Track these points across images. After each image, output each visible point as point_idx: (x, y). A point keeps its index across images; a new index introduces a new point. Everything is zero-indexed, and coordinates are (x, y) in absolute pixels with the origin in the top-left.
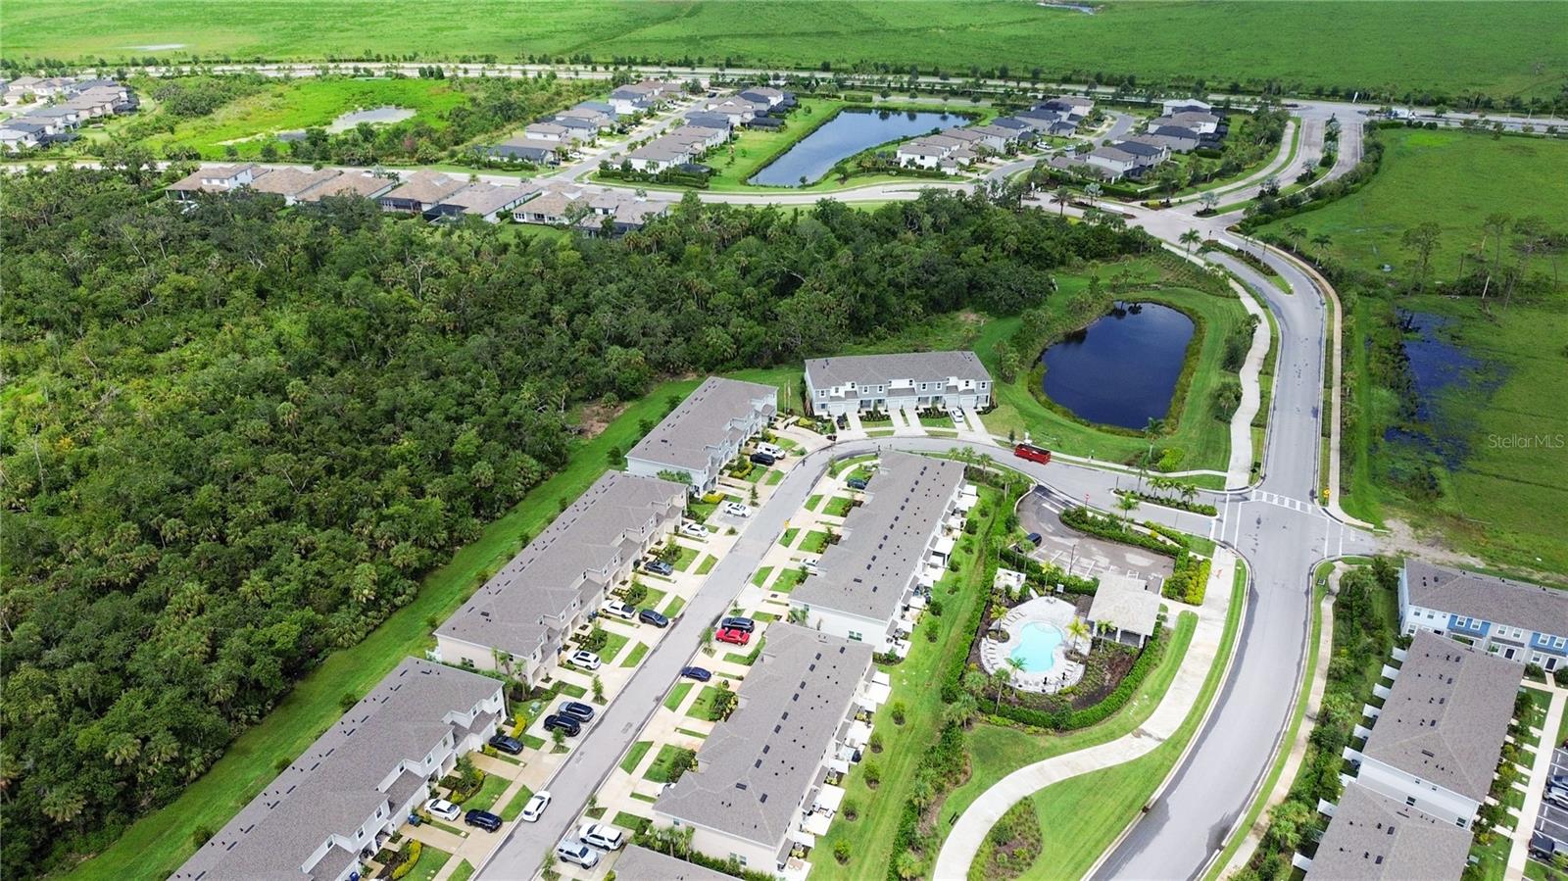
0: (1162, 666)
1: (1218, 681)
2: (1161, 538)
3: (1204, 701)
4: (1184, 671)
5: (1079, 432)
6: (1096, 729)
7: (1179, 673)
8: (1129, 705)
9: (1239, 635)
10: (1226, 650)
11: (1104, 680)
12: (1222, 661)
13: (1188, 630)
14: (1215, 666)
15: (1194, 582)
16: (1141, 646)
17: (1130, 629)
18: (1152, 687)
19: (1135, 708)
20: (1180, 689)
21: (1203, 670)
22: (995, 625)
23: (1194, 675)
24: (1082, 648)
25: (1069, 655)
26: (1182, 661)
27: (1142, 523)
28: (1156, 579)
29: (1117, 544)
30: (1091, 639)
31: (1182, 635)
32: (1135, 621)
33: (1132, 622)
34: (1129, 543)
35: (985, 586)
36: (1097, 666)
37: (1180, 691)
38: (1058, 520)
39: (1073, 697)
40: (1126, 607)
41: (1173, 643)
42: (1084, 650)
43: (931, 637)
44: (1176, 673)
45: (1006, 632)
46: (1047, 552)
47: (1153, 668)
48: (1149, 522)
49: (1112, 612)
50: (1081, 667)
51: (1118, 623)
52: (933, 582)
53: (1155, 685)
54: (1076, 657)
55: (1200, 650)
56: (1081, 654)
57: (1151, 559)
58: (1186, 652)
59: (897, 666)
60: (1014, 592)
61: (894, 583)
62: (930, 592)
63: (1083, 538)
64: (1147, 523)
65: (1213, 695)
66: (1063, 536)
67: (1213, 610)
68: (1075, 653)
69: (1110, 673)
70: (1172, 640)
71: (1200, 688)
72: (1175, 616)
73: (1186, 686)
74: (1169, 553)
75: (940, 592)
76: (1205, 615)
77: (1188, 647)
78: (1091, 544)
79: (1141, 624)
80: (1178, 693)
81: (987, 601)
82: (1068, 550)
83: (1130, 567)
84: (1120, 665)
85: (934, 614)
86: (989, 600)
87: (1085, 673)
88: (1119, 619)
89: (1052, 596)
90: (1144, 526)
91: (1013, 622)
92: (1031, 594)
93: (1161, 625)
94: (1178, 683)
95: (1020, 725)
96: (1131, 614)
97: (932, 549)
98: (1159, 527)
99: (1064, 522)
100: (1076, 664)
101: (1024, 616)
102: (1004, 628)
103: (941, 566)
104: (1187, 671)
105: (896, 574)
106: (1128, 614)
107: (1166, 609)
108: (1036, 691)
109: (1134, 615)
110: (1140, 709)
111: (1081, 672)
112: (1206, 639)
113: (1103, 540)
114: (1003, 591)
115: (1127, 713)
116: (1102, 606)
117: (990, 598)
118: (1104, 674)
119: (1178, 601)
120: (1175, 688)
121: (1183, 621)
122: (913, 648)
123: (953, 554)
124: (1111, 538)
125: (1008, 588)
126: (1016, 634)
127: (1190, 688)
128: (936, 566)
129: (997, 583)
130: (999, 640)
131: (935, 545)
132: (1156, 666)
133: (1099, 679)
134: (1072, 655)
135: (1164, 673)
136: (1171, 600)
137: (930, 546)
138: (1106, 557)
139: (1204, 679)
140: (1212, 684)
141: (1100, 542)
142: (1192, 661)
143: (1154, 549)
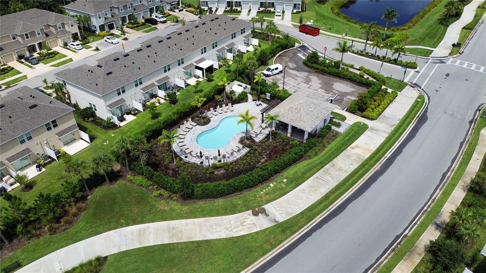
0: (315, 159)
1: (359, 178)
2: (366, 76)
3: (338, 192)
4: (334, 165)
5: (347, 24)
6: (220, 202)
7: (327, 166)
8: (264, 185)
9: (397, 145)
10: (380, 154)
11: (258, 162)
12: (372, 162)
13: (354, 135)
14: (363, 165)
15: (376, 103)
16: (304, 141)
17: (299, 126)
18: (296, 173)
19: (269, 189)
20: (321, 179)
21: (350, 166)
22: (205, 114)
23: (340, 169)
24: (256, 137)
25: (243, 141)
26: (336, 157)
27: (359, 68)
28: (348, 100)
29: (333, 77)
30: (268, 133)
31: (347, 138)
32: (302, 119)
33: (298, 120)
34: (342, 78)
35: (213, 88)
36: (260, 151)
37: (320, 181)
38: (301, 62)
39: (222, 172)
40: (299, 108)
41: (333, 144)
42: (257, 138)
43: (155, 116)
44: (324, 166)
45: (209, 119)
46: (281, 77)
47: (306, 159)
48: (363, 67)
49: (286, 111)
50: (247, 150)
51: (289, 120)
52: (187, 85)
53: (298, 173)
54: (248, 142)
55: (357, 151)
56: (253, 141)
57: (353, 88)
58: (343, 151)
59: (111, 131)
60: (235, 95)
61: (132, 73)
62: (181, 91)
63: (312, 72)
64: (361, 67)
65: (349, 189)
66: (298, 71)
67: (384, 125)
68: (249, 139)
69: (267, 158)
70: (335, 141)
71: (340, 181)
72: (348, 125)
73: (328, 177)
74: (367, 86)
75: (188, 91)
76: (375, 127)
77: (347, 148)
78: (314, 76)
79: (305, 122)
80: (317, 182)
81: (209, 98)
82: (296, 78)
83: (334, 91)
84: (279, 152)
85: (171, 103)
86: (211, 97)
87: (246, 155)
88: (290, 116)
89: (262, 101)
90: (359, 70)
91: (220, 114)
92: (247, 99)
93: (329, 128)
94: (321, 174)
95: (155, 187)
96: (299, 114)
97: (195, 64)
98: (368, 71)
99: (305, 63)
100: (243, 147)
101: (231, 111)
102: (210, 117)
103: (202, 77)
104: (335, 166)
105: (139, 68)
106: (298, 113)
107: (344, 119)
108: (196, 162)
109: (302, 115)
110: (273, 190)
111: (242, 154)
112: (366, 144)
113: (325, 75)
114: (227, 94)
115: (257, 192)
116: (282, 107)
117: (213, 96)
118: (261, 159)
119: (357, 115)
120: (317, 178)
121: (353, 129)
122: (134, 121)
123: (216, 73)
124: (330, 74)
125: (232, 92)
126: (216, 122)
127: (330, 179)
128: (199, 77)
129: (228, 89)
130: (200, 124)
131: (200, 62)
132: (310, 157)
133: (255, 161)
134: (246, 141)
135: (313, 164)
136: (351, 114)
137: (195, 62)
138: (320, 84)
139: (348, 174)
140: (353, 179)
141: (322, 76)
142: (345, 158)
143: (358, 82)
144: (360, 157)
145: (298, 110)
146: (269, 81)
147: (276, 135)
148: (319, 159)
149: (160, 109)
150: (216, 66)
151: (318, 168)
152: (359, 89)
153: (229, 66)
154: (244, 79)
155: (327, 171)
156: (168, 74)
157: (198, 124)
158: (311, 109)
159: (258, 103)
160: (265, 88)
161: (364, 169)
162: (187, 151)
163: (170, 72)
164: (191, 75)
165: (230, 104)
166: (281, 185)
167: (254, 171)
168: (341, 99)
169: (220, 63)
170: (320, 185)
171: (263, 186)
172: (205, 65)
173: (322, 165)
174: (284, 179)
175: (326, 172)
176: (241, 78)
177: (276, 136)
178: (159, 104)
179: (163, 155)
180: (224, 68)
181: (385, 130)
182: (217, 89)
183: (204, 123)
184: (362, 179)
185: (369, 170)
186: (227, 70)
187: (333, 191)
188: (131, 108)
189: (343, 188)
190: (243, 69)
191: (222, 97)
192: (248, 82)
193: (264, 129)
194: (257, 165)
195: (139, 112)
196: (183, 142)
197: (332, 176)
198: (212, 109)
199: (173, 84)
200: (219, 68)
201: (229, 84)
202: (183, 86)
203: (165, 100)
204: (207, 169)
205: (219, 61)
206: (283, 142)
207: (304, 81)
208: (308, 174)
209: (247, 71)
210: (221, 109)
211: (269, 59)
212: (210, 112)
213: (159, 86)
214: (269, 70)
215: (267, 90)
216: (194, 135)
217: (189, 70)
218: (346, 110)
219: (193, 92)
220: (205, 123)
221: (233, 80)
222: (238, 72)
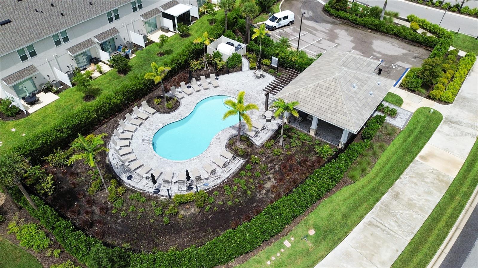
0: (362, 181)
2: (420, 31)
4: (397, 196)
7: (386, 197)
8: (274, 245)
11: (261, 187)
12: (464, 189)
13: (421, 133)
14: (450, 195)
15: (448, 75)
16: (341, 146)
18: (331, 216)
19: (281, 253)
20: (379, 227)
21: (428, 198)
22: (171, 92)
23: (410, 205)
24: (256, 136)
25: (234, 143)
26: (398, 177)
27: (407, 18)
28: (399, 68)
29: (370, 32)
30: (276, 127)
31: (411, 139)
32: (339, 108)
33: (333, 109)
34: (384, 32)
35: (186, 48)
36: (263, 166)
37: (378, 232)
38: (320, 9)
39: (193, 211)
40: (333, 87)
41: (390, 149)
42: (258, 138)
43: (90, 95)
44: (381, 197)
45: (177, 101)
46: (292, 31)
47: (346, 184)
48: (413, 16)
49: (309, 93)
50: (239, 162)
51: (315, 109)
52: (149, 43)
53: (336, 214)
54: (242, 147)
55: (433, 165)
56: (251, 144)
57: (403, 49)
58: (408, 165)
59: (12, 123)
60: (221, 60)
61: (49, 22)
62: (138, 52)
63: (337, 24)
64: (411, 17)
65: (435, 251)
66: (316, 22)
67: (467, 113)
68: (243, 141)
69: (275, 179)
70: (392, 144)
71: (415, 232)
72: (409, 114)
73: (390, 223)
74: (425, 46)
75: (149, 52)
76: (453, 118)
77: (414, 158)
78: (342, 29)
79: (345, 114)
80: (372, 235)
81: (180, 64)
82: (314, 32)
83: (375, 54)
84: (297, 169)
85: (119, 72)
86: (183, 63)
87: (237, 174)
88: (316, 103)
89: (265, 71)
90: (407, 20)
91: (197, 91)
92: (241, 67)
93: (380, 120)
94: (378, 215)
95: (57, 252)
96: (334, 99)
97: (162, 10)
98: (423, 22)
99: (326, 10)
100: (234, 158)
101: (215, 87)
102: (180, 98)
103: (172, 30)
104: (401, 197)
105: (62, 14)
106: (331, 97)
107: (399, 102)
108: (147, 190)
109: (340, 101)
110: (289, 256)
111: (232, 171)
112: (446, 150)
113: (357, 28)
114: (209, 58)
115: (260, 262)
116: (301, 83)
117: (186, 61)
118: (265, 181)
119: (419, 95)
120: (370, 224)
121: (418, 122)
122: (53, 104)
123: (195, 24)
124: (366, 26)
125: (218, 55)
126: (189, 106)
127: (396, 228)
128: (168, 30)
129: (211, 50)
130: (161, 110)
131: (170, 7)
132: (353, 179)
133: (255, 187)
134: (238, 144)
135: (361, 194)
136: (410, 93)
137: (162, 7)
138: (352, 41)
139: (427, 216)
140: (438, 228)
141: (353, 29)
142: (415, 180)
143: (410, 40)
144: (441, 177)
145: (332, 91)
146: (276, 37)
147: (291, 131)
148: (370, 182)
149: (101, 82)
150: (194, 13)
151: (370, 201)
152: (412, 50)
153: (215, 14)
154: (236, 34)
155: (387, 210)
156: (115, 24)
157: (158, 111)
158: (355, 89)
159: (258, 73)
160: (269, 48)
161: (454, 204)
162: (133, 166)
163: (119, 21)
164: (156, 27)
165: (213, 76)
166: (305, 245)
167: (252, 221)
168: (388, 68)
169: (202, 9)
170: (378, 243)
171: (270, 247)
172: (176, 11)
173: (377, 195)
174: (309, 229)
175: (385, 210)
176: (232, 33)
177: (290, 134)
178: (101, 73)
179: (90, 172)
180: (206, 17)
181: (470, 122)
182: (193, 50)
183: (169, 108)
184: (454, 228)
185: (463, 207)
186: (212, 20)
187: (406, 255)
188: (52, 81)
189: (425, 248)
190: (234, 18)
191: (201, 64)
192: (243, 38)
193: (269, 120)
194: (258, 195)
195: (66, 87)
196: (128, 146)
197: (398, 219)
198: (182, 84)
199: (127, 40)
200: (200, 16)
201: (211, 41)
202: (142, 43)
203: (111, 66)
204: (166, 205)
205: (200, 5)
206: (304, 146)
207: (327, 38)
208: (354, 217)
209: (241, 21)
210: (199, 83)
211: (274, 4)
212: (179, 90)
213: (101, 45)
214: (274, 19)
215: (272, 53)
216: (150, 132)
217: (151, 19)
218: (401, 86)
219: (158, 54)
220: (171, 109)
221: (220, 36)
222: (226, 22)
